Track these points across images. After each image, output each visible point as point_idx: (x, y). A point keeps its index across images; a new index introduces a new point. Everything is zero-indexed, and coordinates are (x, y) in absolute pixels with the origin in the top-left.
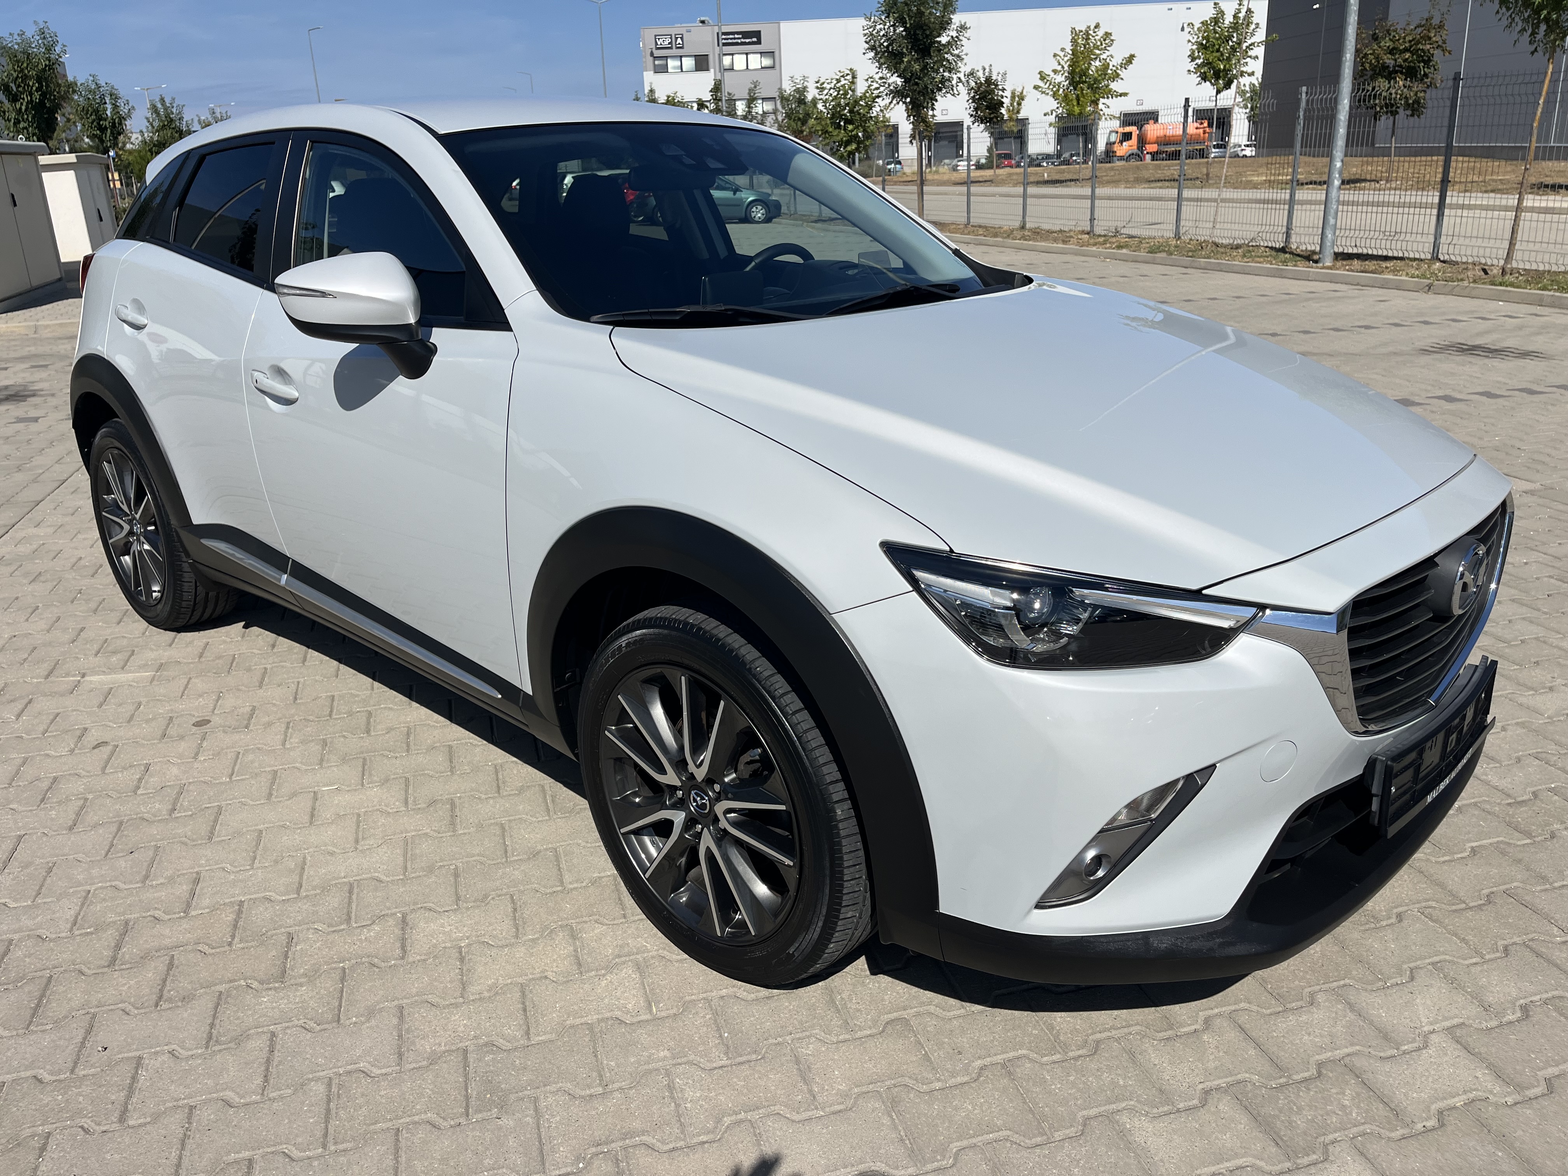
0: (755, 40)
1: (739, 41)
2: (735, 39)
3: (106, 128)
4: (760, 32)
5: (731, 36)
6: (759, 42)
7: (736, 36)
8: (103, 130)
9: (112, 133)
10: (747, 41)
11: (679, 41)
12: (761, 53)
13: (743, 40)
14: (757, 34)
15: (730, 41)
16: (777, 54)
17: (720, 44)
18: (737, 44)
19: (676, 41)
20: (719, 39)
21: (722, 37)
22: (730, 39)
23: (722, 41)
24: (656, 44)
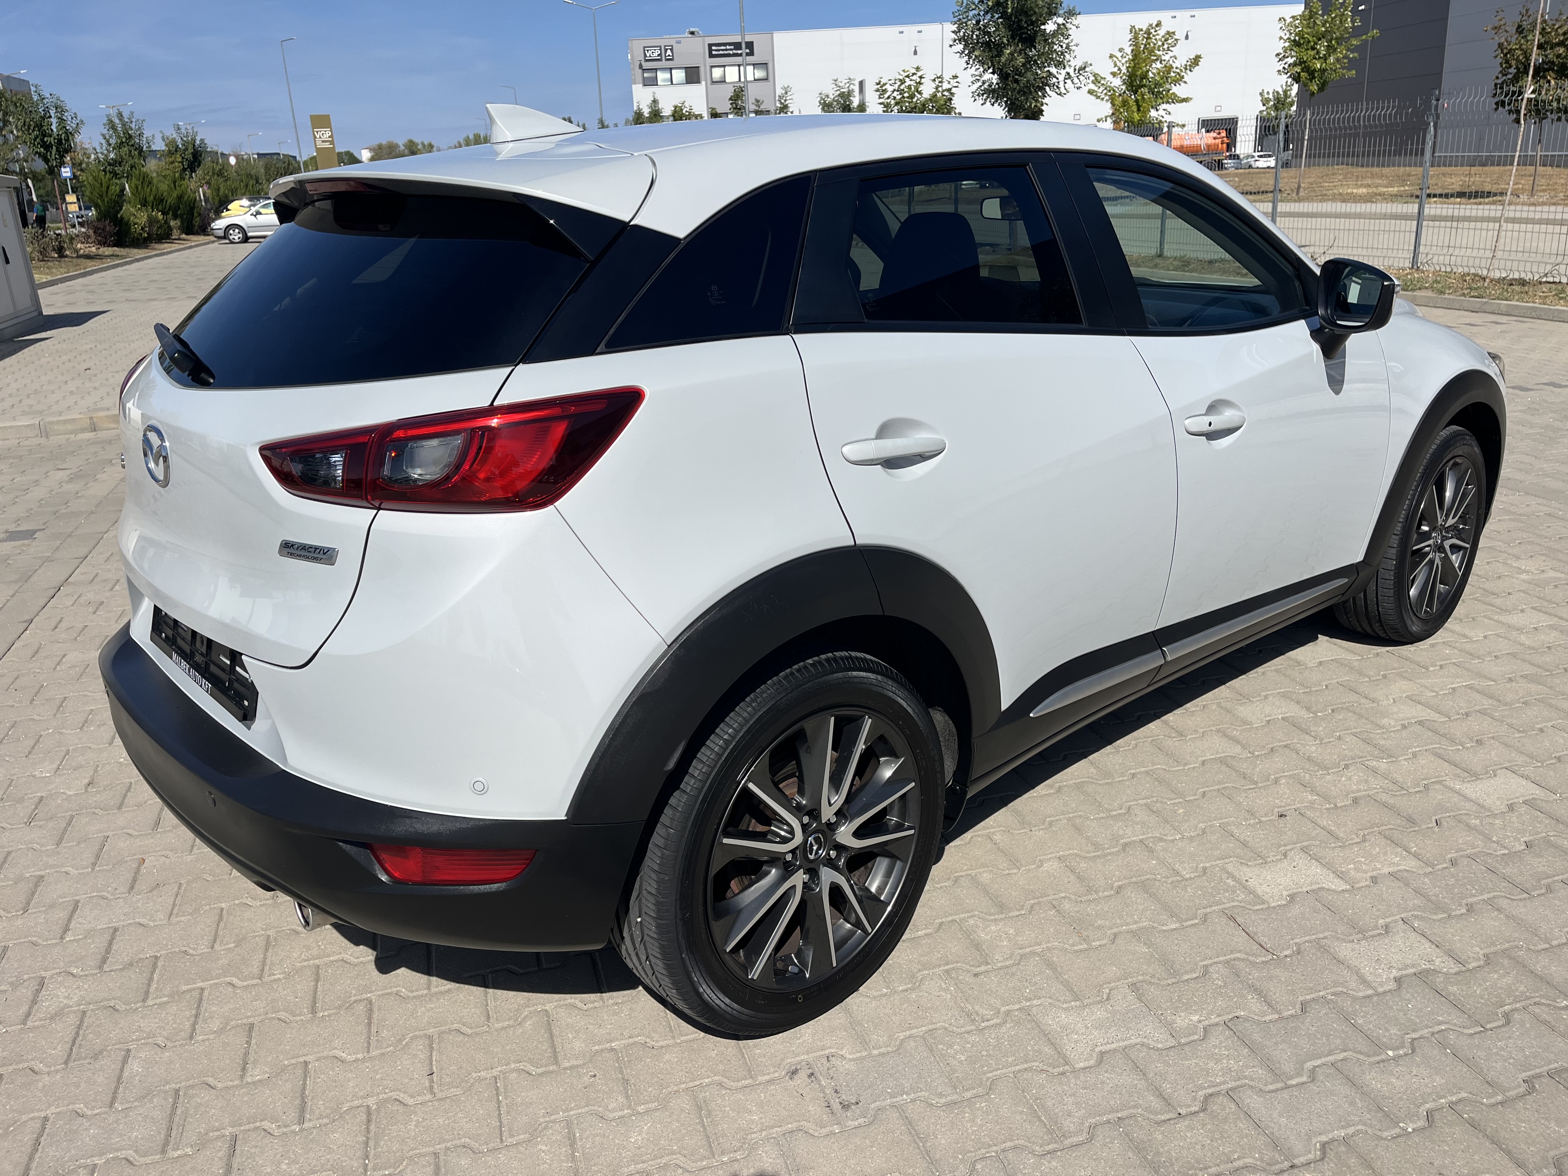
0: (747, 51)
1: (731, 52)
2: (726, 50)
3: (50, 146)
4: (752, 42)
5: (723, 48)
6: (751, 53)
7: (728, 47)
8: (48, 147)
9: (57, 150)
10: (739, 52)
11: (669, 52)
12: (754, 65)
13: (735, 52)
14: (750, 45)
15: (722, 52)
16: (770, 65)
17: (711, 56)
18: (729, 55)
19: (666, 53)
20: (710, 50)
21: (714, 48)
22: (722, 50)
23: (714, 53)
24: (645, 56)
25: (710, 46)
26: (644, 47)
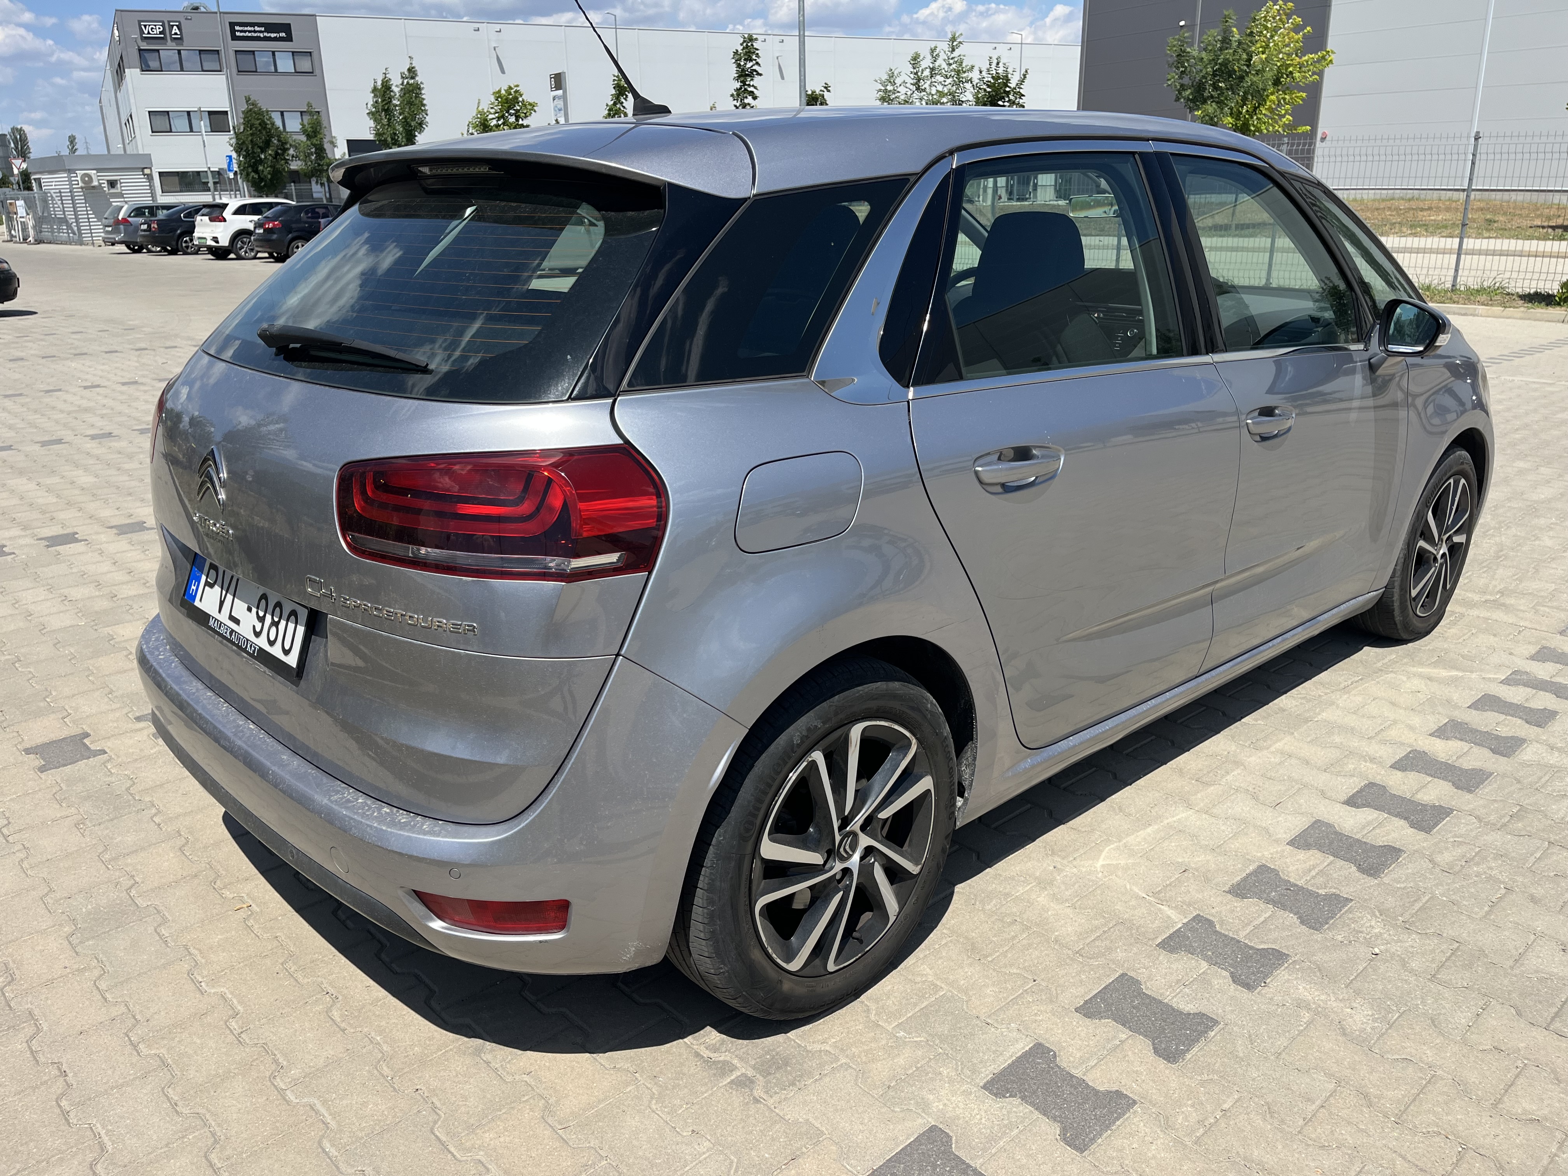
0: (283, 35)
1: (262, 35)
2: (255, 32)
4: (289, 24)
5: (249, 28)
6: (289, 38)
7: (257, 28)
10: (273, 35)
11: (175, 30)
12: (293, 52)
13: (266, 34)
14: (286, 28)
15: (247, 34)
16: (315, 55)
17: (234, 38)
18: (258, 39)
19: (171, 31)
20: (233, 31)
21: (237, 28)
22: (248, 30)
23: (238, 34)
24: (142, 32)
25: (232, 25)
26: (140, 22)
